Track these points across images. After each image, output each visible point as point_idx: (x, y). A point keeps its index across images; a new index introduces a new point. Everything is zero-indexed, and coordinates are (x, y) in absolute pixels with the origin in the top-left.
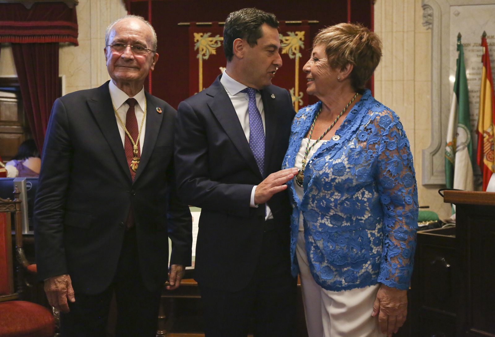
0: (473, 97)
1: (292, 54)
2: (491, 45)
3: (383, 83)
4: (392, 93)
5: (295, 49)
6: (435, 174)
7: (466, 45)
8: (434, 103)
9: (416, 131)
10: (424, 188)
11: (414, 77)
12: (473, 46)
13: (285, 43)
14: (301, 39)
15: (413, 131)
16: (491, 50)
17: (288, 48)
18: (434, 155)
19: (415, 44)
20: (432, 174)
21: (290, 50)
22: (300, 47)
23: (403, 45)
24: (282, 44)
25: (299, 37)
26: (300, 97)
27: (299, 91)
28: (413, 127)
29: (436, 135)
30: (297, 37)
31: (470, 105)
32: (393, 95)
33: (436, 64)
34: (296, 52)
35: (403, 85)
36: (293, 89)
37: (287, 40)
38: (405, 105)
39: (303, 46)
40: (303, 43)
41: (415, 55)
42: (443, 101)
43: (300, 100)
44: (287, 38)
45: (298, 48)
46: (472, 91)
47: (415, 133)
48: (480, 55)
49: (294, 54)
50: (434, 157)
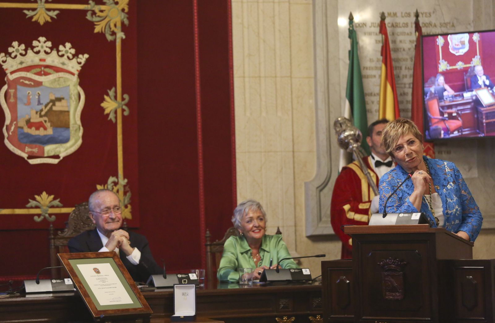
0: (373, 102)
1: (111, 33)
2: (393, 26)
3: (247, 80)
4: (260, 96)
5: (115, 26)
6: (324, 219)
7: (361, 25)
8: (319, 112)
9: (296, 154)
10: (309, 242)
11: (291, 73)
12: (370, 27)
13: (99, 16)
14: (123, 10)
15: (292, 153)
16: (393, 34)
17: (103, 24)
18: (321, 190)
19: (290, 21)
20: (320, 219)
21: (107, 27)
22: (123, 23)
23: (274, 23)
24: (94, 16)
25: (120, 7)
26: (123, 103)
27: (123, 93)
28: (291, 149)
29: (324, 161)
30: (117, 6)
31: (369, 115)
32: (261, 100)
33: (321, 54)
34: (116, 30)
35: (276, 84)
36: (113, 89)
37: (102, 11)
38: (279, 114)
39: (126, 22)
40: (127, 16)
41: (290, 37)
42: (331, 109)
43: (124, 107)
44: (103, 7)
45: (119, 25)
46: (371, 94)
47: (294, 157)
48: (379, 41)
49: (113, 34)
50: (322, 193)
